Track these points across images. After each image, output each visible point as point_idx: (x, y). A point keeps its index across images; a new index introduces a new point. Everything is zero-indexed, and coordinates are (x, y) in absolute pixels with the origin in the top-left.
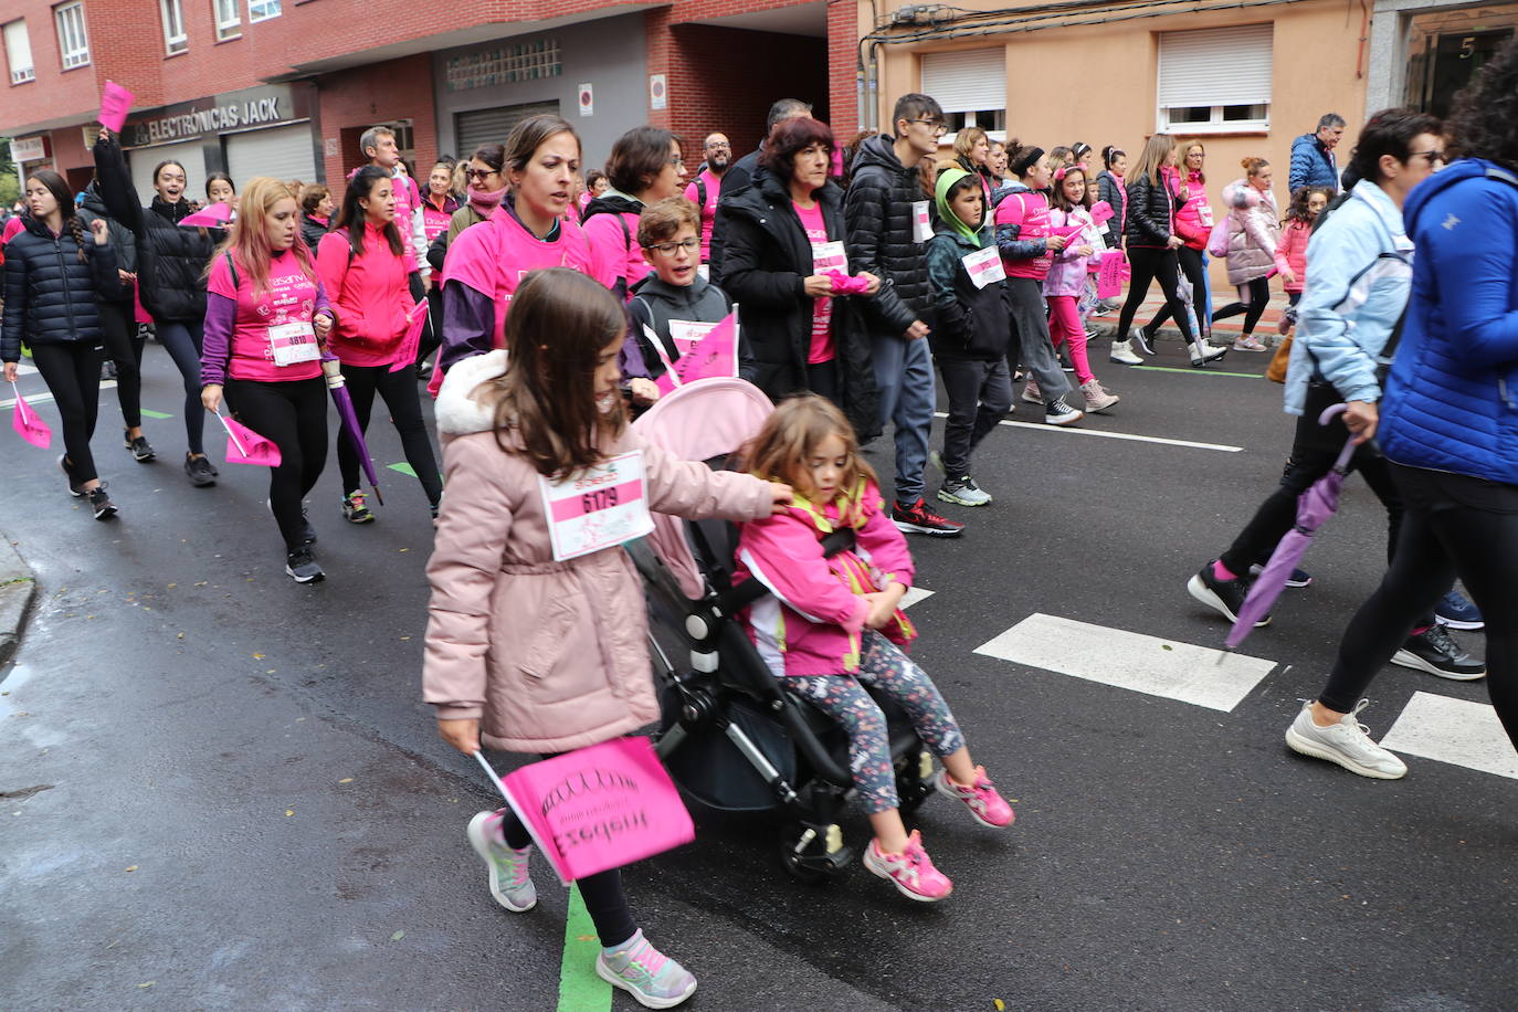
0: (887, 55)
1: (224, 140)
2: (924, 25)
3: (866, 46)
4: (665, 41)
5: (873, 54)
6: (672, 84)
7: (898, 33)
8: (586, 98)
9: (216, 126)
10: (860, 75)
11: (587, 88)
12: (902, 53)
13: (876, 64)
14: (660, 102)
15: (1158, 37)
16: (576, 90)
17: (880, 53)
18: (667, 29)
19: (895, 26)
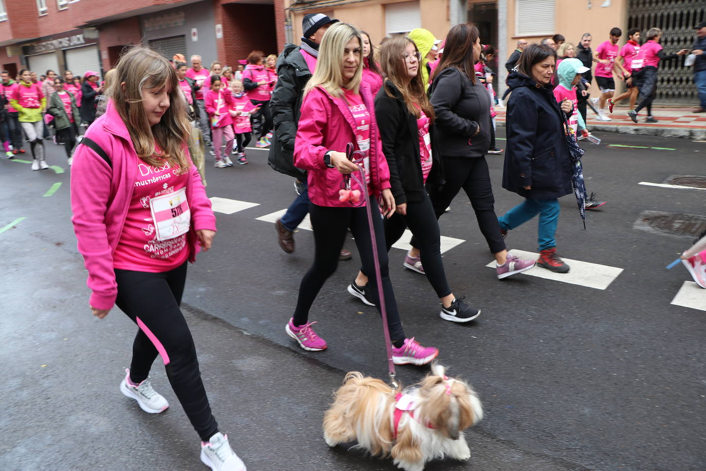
0: (295, 15)
1: (64, 52)
2: (306, 3)
3: (287, 11)
4: (220, 11)
5: (290, 16)
6: (224, 28)
7: (299, 6)
8: (194, 34)
9: (60, 46)
10: (286, 23)
11: (194, 30)
12: (300, 14)
13: (290, 19)
14: (220, 35)
15: (385, 6)
16: (190, 31)
17: (292, 15)
18: (220, 6)
19: (297, 4)
